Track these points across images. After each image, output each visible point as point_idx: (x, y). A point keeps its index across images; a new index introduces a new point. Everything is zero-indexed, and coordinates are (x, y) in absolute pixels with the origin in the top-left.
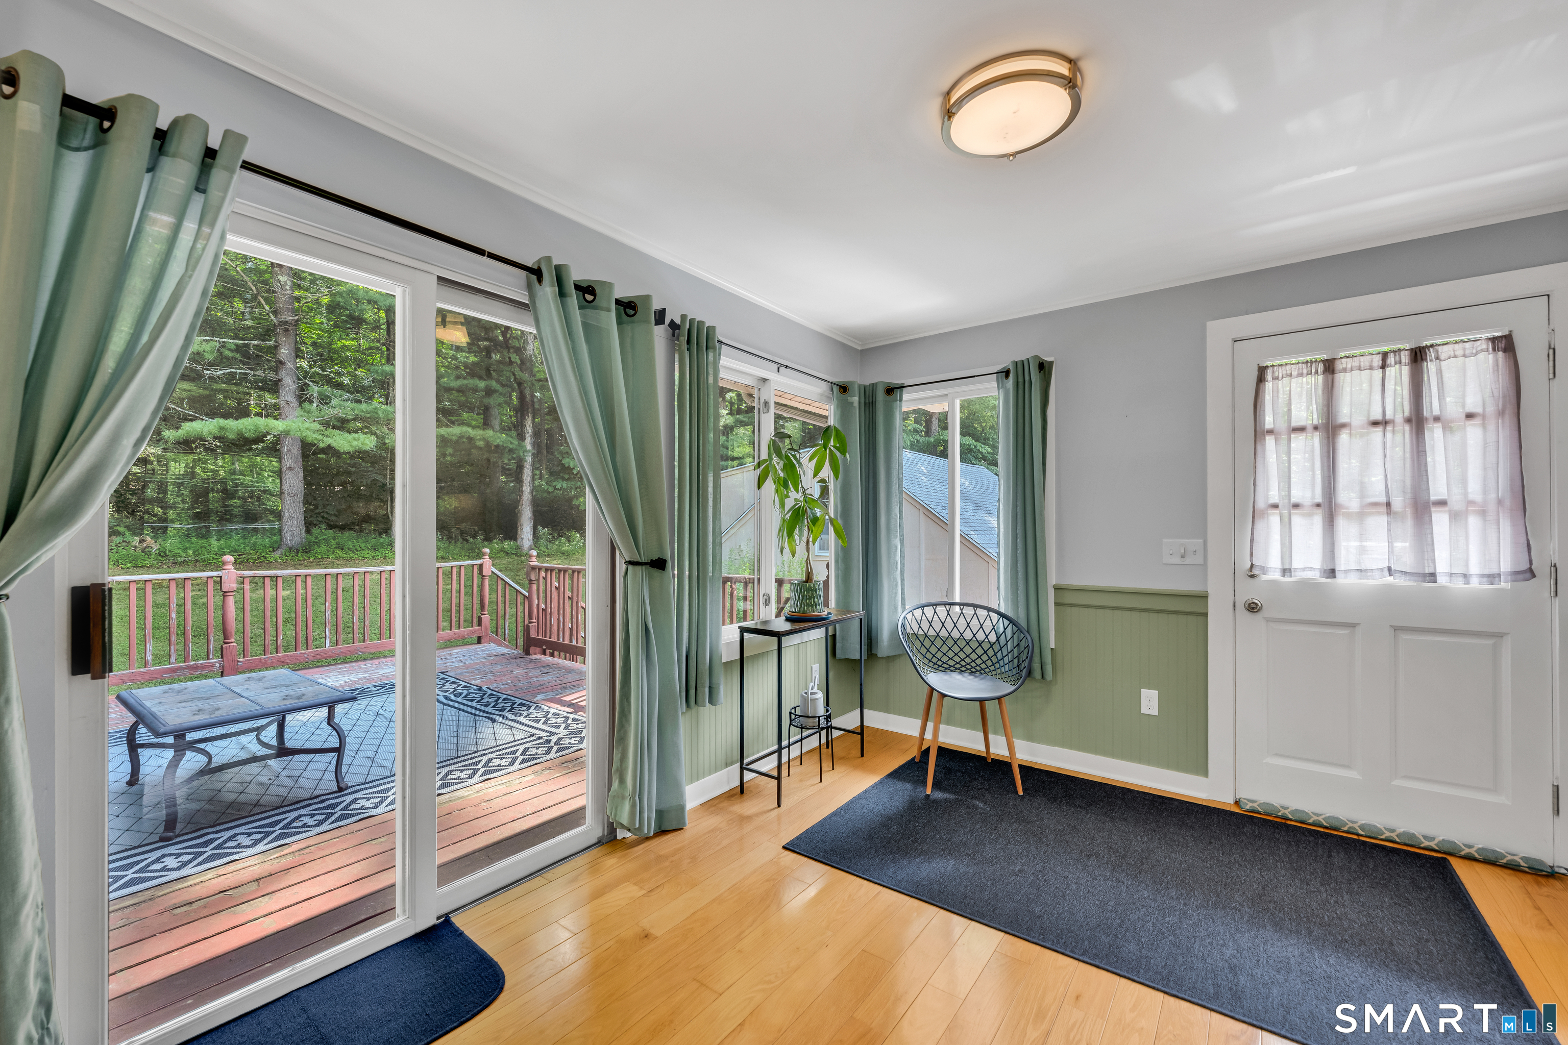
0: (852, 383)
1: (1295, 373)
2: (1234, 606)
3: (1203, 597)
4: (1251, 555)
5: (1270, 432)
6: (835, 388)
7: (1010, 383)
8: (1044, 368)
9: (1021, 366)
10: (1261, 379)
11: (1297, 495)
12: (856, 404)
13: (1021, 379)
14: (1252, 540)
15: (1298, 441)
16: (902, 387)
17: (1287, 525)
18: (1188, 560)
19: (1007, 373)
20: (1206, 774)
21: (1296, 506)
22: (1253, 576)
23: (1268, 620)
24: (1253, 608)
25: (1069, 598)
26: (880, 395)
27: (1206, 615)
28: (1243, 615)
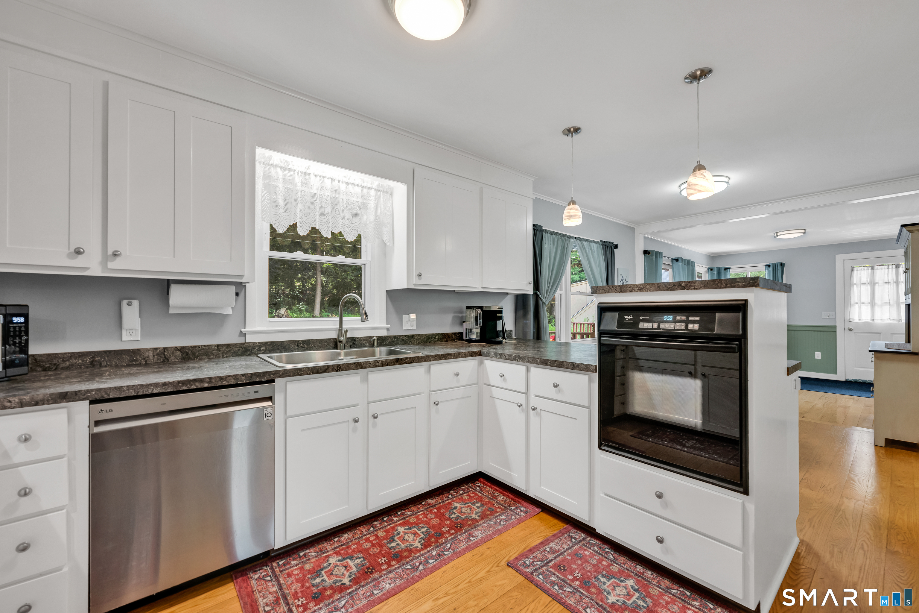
0: (714, 268)
1: (862, 269)
2: (845, 329)
3: (835, 327)
4: (850, 316)
5: (855, 284)
6: (709, 269)
7: (771, 269)
8: (782, 265)
9: (774, 265)
10: (852, 270)
11: (863, 300)
12: (715, 274)
13: (774, 268)
14: (850, 312)
15: (863, 287)
16: (730, 268)
17: (860, 308)
18: (830, 317)
19: (769, 266)
20: (836, 373)
21: (863, 303)
22: (850, 321)
23: (855, 333)
24: (850, 329)
25: (791, 328)
26: (723, 271)
27: (836, 332)
28: (847, 332)
